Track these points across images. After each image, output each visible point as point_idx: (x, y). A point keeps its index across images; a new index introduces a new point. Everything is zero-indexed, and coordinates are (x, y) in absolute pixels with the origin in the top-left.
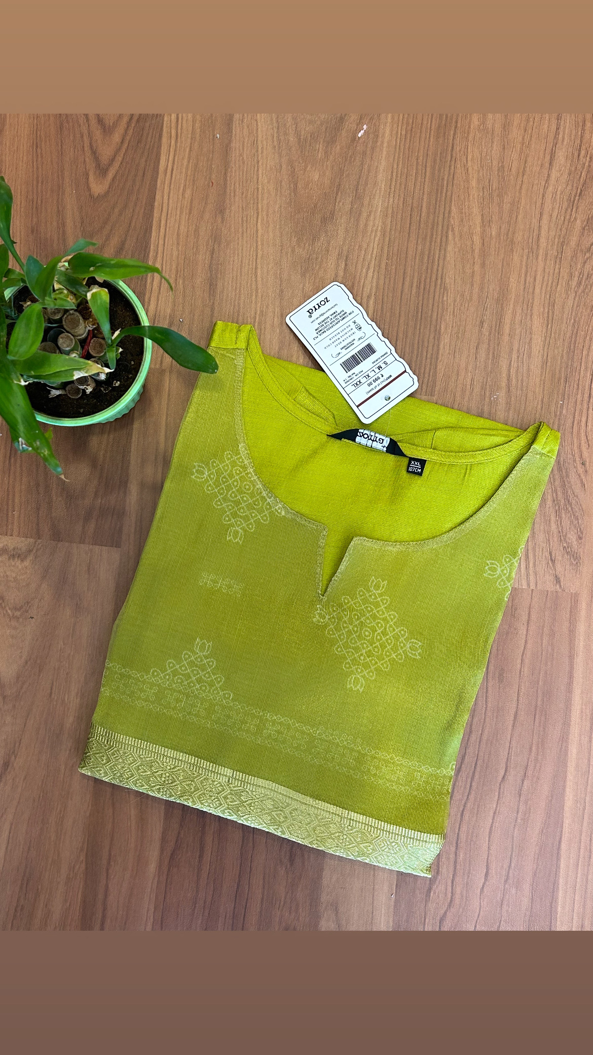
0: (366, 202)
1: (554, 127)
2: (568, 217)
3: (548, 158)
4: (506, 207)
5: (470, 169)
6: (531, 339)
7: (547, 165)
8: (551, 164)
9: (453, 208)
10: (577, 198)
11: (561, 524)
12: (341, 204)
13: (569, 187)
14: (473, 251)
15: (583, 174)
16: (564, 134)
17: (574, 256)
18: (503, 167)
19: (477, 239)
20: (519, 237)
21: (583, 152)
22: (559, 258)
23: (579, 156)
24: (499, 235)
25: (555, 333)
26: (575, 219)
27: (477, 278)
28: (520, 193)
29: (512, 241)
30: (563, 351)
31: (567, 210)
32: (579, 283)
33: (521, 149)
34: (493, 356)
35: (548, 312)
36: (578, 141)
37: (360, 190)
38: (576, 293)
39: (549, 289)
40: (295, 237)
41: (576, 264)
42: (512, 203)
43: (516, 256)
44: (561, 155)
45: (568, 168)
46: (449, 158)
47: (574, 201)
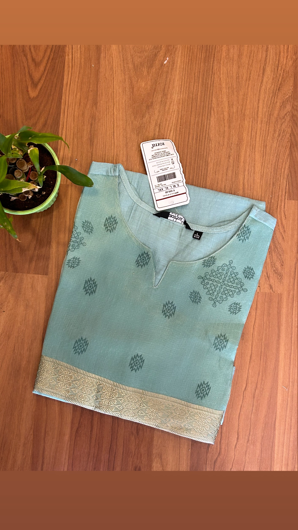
0: (169, 97)
1: (264, 56)
2: (272, 101)
3: (262, 71)
4: (241, 97)
5: (222, 79)
6: (255, 164)
7: (261, 75)
8: (263, 74)
9: (213, 98)
10: (277, 91)
11: (272, 258)
12: (156, 98)
13: (273, 86)
14: (224, 120)
16: (270, 59)
17: (276, 121)
18: (239, 77)
19: (226, 114)
20: (247, 112)
21: (280, 68)
22: (268, 123)
23: (277, 70)
24: (237, 111)
25: (267, 161)
26: (277, 102)
27: (227, 134)
28: (248, 89)
29: (244, 114)
30: (271, 170)
31: (272, 97)
32: (279, 135)
33: (248, 67)
34: (236, 174)
35: (263, 150)
36: (277, 62)
37: (166, 91)
38: (277, 140)
39: (263, 138)
40: (133, 115)
41: (277, 125)
42: (244, 95)
43: (246, 122)
44: (268, 70)
45: (272, 76)
46: (211, 73)
47: (275, 93)
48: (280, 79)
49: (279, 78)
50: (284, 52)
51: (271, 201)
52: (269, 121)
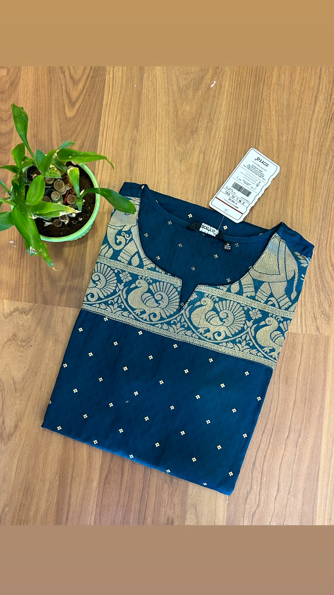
0: (215, 122)
1: (317, 83)
2: (324, 132)
3: (314, 99)
4: (291, 126)
5: (271, 106)
6: (304, 198)
7: (313, 103)
8: (315, 103)
9: (262, 127)
10: (330, 121)
11: (320, 298)
12: (201, 123)
13: (325, 115)
14: (273, 149)
16: (323, 87)
17: (328, 152)
18: (289, 104)
19: (275, 143)
20: (298, 142)
22: (319, 154)
23: (330, 98)
24: (287, 141)
25: (317, 194)
26: (329, 133)
28: (299, 118)
29: (294, 145)
30: (321, 204)
31: (324, 127)
32: (330, 168)
33: (300, 95)
34: (284, 207)
35: (314, 183)
36: (330, 91)
37: (212, 115)
39: (314, 170)
40: (176, 141)
41: (329, 157)
42: (294, 124)
43: (296, 153)
44: (321, 98)
45: (325, 105)
46: (260, 99)
47: (328, 123)
49: (332, 108)
51: (320, 237)
52: (320, 153)
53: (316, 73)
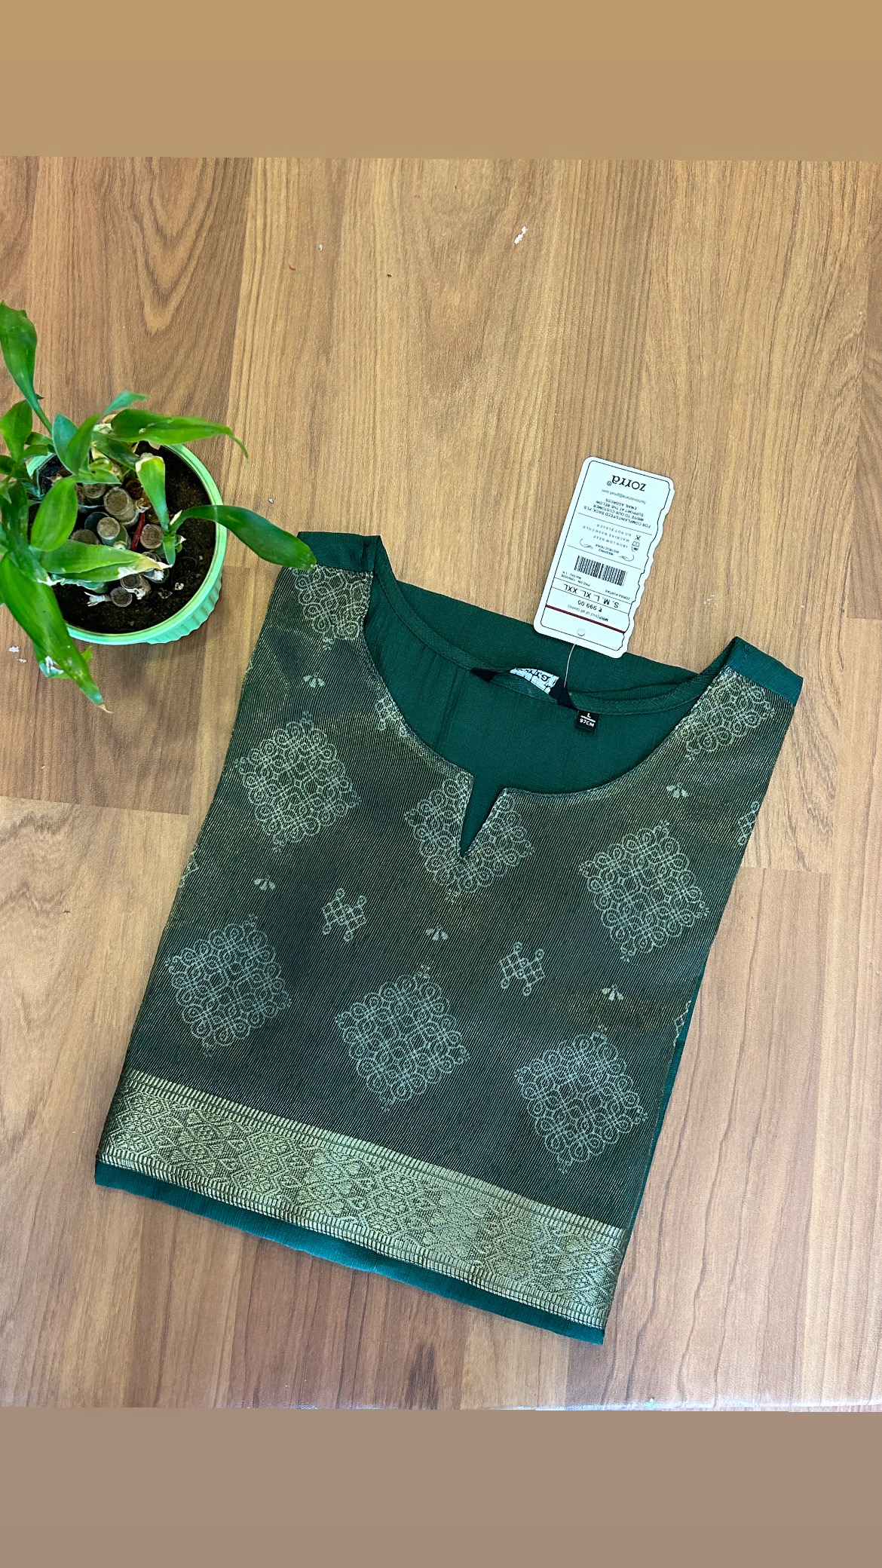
0: (526, 334)
1: (789, 224)
2: (809, 348)
3: (781, 266)
4: (723, 336)
5: (671, 285)
6: (759, 519)
7: (779, 277)
8: (785, 274)
9: (648, 339)
10: (823, 321)
11: (804, 776)
12: (491, 337)
13: (811, 307)
14: (676, 398)
15: (831, 287)
16: (803, 233)
17: (821, 401)
18: (717, 280)
19: (681, 381)
20: (740, 378)
21: (830, 258)
22: (798, 405)
23: (824, 263)
24: (713, 375)
25: (793, 509)
26: (821, 351)
27: (682, 437)
28: (742, 315)
29: (731, 385)
30: (804, 535)
31: (808, 337)
32: (826, 441)
33: (743, 256)
34: (706, 544)
35: (783, 481)
36: (823, 243)
37: (518, 318)
38: (822, 453)
39: (784, 449)
40: (427, 384)
41: (822, 413)
42: (731, 331)
43: (736, 406)
44: (799, 263)
45: (809, 280)
46: (642, 269)
47: (818, 326)
48: (831, 289)
49: (828, 286)
50: (842, 216)
51: (803, 620)
52: (799, 402)
53: (784, 199)
